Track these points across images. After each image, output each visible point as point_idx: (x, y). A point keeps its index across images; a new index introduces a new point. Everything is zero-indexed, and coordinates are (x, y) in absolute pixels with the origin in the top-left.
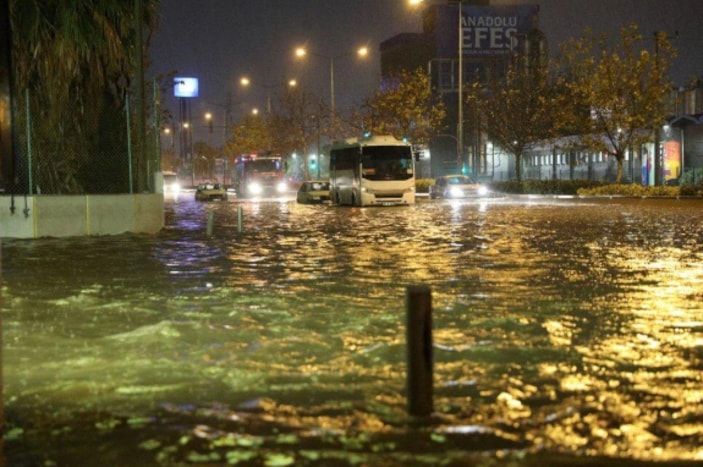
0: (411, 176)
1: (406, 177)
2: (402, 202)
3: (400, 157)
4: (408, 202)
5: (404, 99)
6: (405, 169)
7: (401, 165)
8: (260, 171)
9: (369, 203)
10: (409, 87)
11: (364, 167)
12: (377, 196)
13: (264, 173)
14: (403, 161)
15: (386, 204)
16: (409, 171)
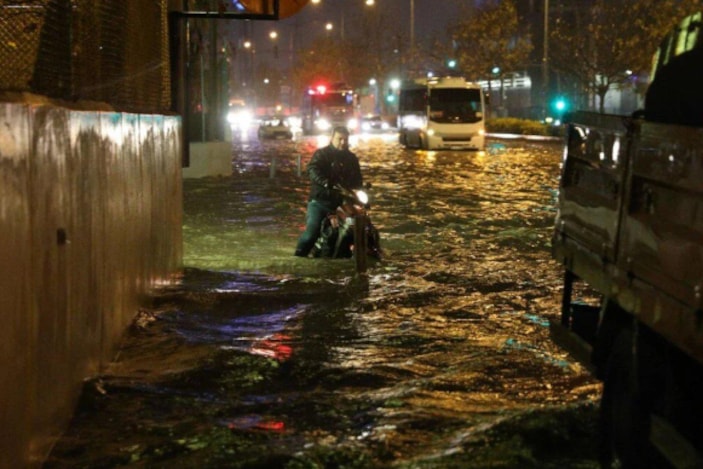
0: (480, 119)
1: (475, 120)
2: (471, 146)
3: (470, 100)
4: (477, 146)
5: (488, 29)
6: (474, 113)
7: (471, 108)
8: (330, 105)
9: (436, 147)
10: (494, 17)
11: (432, 110)
12: (445, 139)
13: (332, 108)
14: (474, 104)
15: (454, 148)
16: (478, 115)
